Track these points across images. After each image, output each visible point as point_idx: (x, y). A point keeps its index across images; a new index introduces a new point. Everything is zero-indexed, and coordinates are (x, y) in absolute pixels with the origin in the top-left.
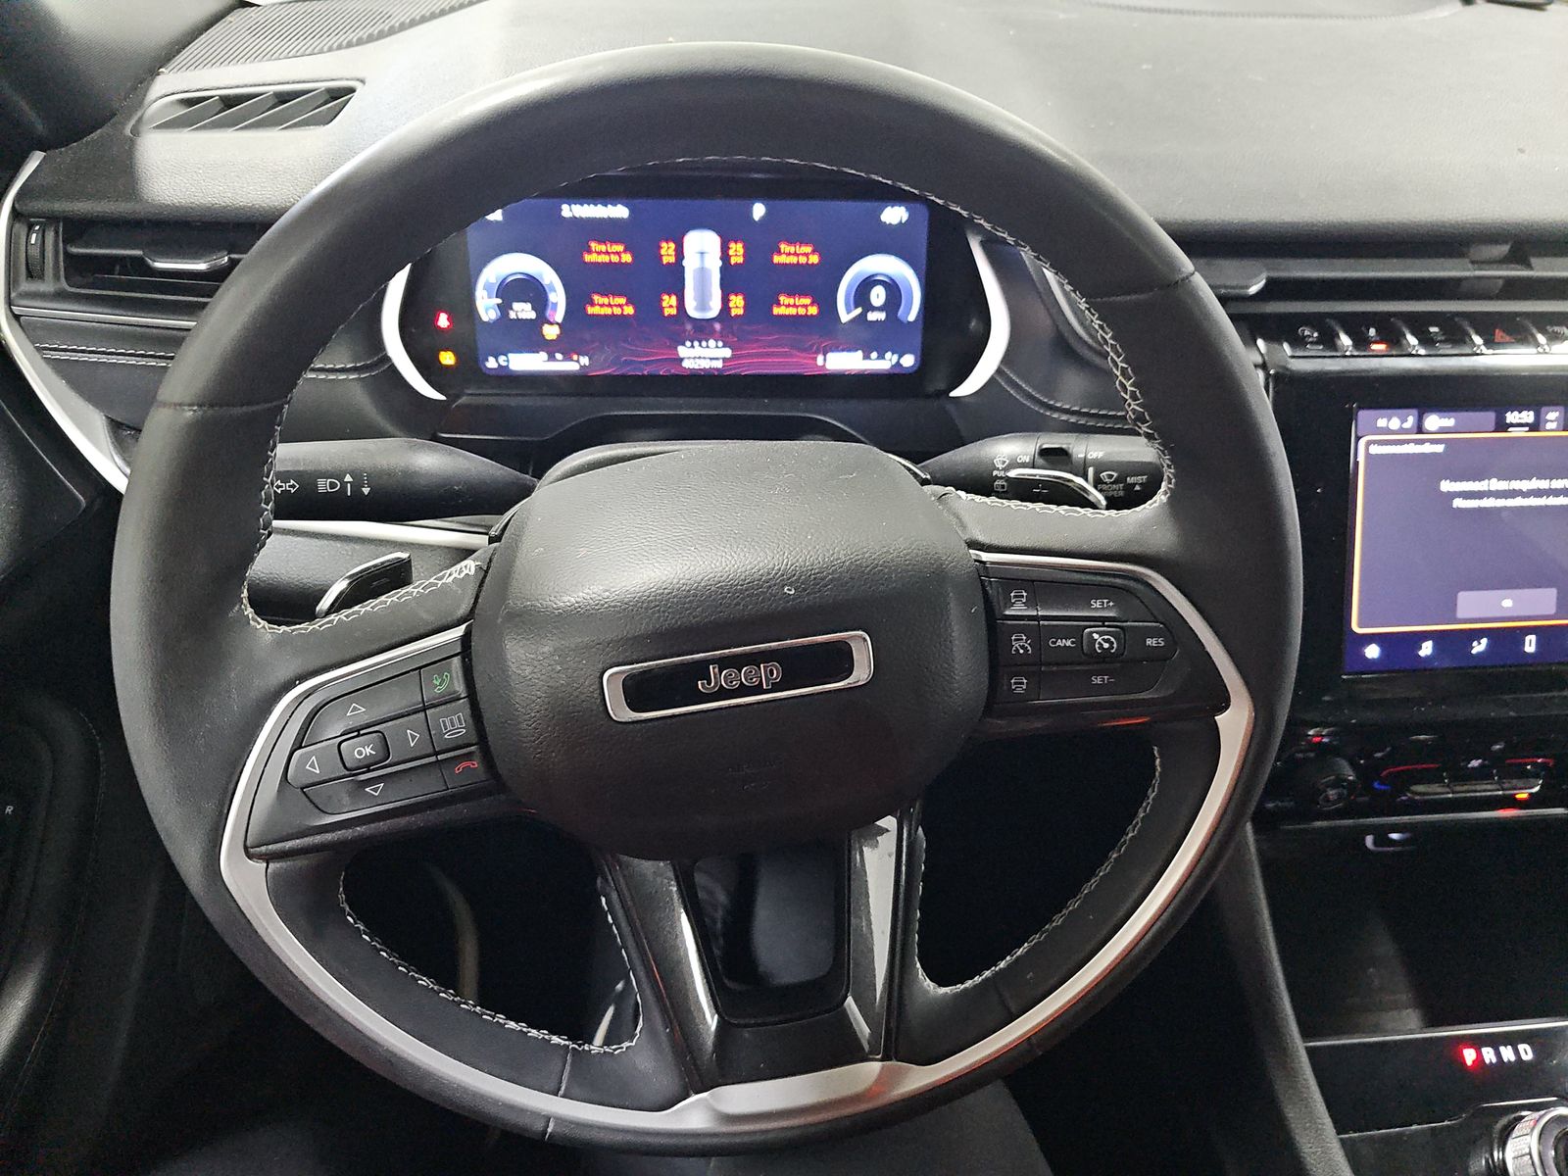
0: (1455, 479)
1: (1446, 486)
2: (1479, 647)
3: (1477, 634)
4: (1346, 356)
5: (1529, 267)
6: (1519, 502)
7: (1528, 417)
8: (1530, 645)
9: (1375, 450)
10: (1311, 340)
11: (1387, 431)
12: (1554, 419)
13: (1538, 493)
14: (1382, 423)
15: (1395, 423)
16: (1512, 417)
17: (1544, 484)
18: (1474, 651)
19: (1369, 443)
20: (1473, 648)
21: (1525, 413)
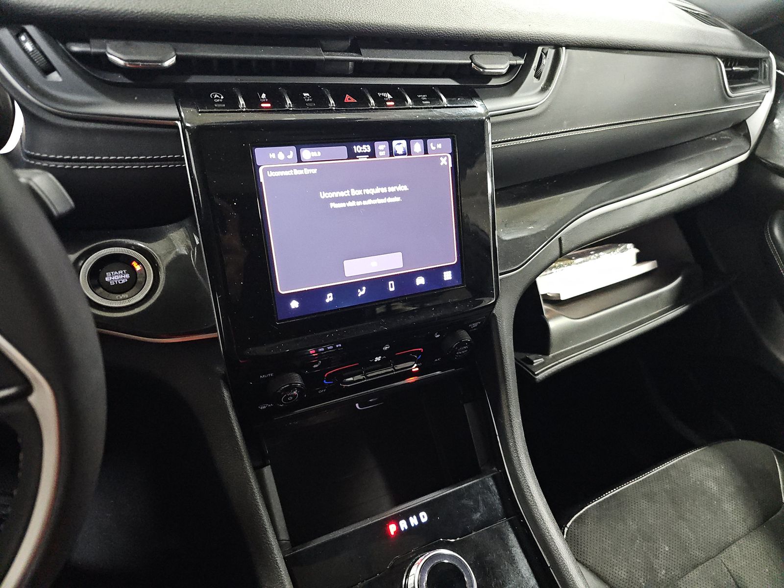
0: (327, 191)
1: (324, 195)
2: (362, 292)
3: (359, 285)
4: (243, 112)
5: (360, 54)
6: (370, 202)
7: (367, 148)
8: (392, 287)
9: (271, 174)
10: (218, 100)
11: (277, 161)
12: (383, 149)
13: (381, 196)
14: (273, 156)
15: (281, 156)
16: (357, 149)
17: (384, 190)
18: (359, 295)
19: (265, 170)
20: (358, 293)
21: (364, 146)
